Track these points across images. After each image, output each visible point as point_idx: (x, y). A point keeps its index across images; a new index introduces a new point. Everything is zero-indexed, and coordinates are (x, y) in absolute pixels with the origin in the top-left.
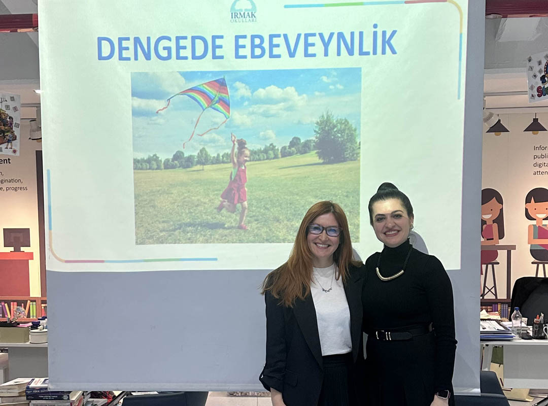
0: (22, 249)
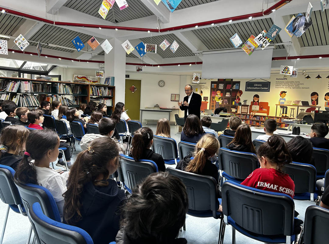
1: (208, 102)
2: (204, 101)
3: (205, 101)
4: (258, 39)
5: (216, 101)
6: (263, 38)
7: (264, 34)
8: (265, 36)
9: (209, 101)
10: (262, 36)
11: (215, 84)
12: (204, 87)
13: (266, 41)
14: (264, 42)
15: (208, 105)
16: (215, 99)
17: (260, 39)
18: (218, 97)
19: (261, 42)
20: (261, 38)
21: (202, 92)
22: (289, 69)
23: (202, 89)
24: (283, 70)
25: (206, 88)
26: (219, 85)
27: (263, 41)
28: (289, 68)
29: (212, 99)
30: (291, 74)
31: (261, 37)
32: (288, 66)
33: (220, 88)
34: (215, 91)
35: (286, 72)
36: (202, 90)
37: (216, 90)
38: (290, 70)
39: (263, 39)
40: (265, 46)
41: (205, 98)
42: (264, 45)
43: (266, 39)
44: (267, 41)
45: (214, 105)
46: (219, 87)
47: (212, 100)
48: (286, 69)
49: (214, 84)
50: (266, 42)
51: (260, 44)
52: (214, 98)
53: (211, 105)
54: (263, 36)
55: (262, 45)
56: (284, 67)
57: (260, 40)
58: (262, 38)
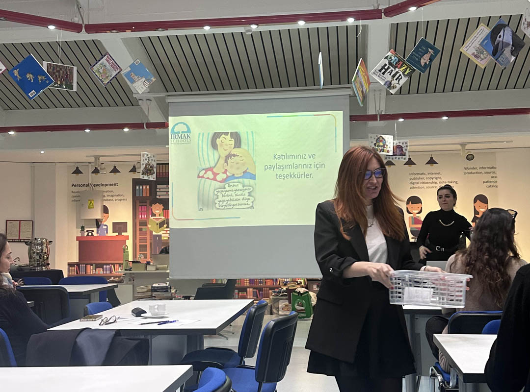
0: (123, 234)
1: (127, 237)
2: (117, 234)
3: (120, 234)
4: (380, 71)
5: (151, 232)
6: (392, 68)
7: (391, 58)
8: (394, 64)
9: (130, 232)
10: (387, 63)
11: (146, 185)
12: (112, 196)
13: (397, 72)
14: (394, 76)
15: (129, 243)
16: (149, 226)
17: (384, 70)
18: (157, 219)
19: (388, 77)
20: (386, 67)
21: (106, 210)
22: (385, 142)
23: (107, 200)
24: (375, 144)
25: (119, 198)
26: (156, 188)
27: (392, 74)
28: (386, 139)
29: (138, 227)
30: (391, 153)
31: (386, 65)
32: (383, 136)
33: (162, 197)
34: (148, 205)
35: (381, 148)
36: (105, 204)
37: (148, 202)
38: (387, 143)
39: (392, 70)
40: (397, 85)
41: (118, 226)
42: (394, 82)
43: (397, 70)
44: (401, 73)
45: (148, 244)
46: (156, 195)
47: (141, 230)
48: (381, 141)
49: (142, 185)
50: (398, 75)
51: (386, 82)
52: (144, 223)
53: (138, 244)
54: (390, 64)
55: (390, 83)
56: (376, 138)
57: (383, 73)
58: (389, 68)
